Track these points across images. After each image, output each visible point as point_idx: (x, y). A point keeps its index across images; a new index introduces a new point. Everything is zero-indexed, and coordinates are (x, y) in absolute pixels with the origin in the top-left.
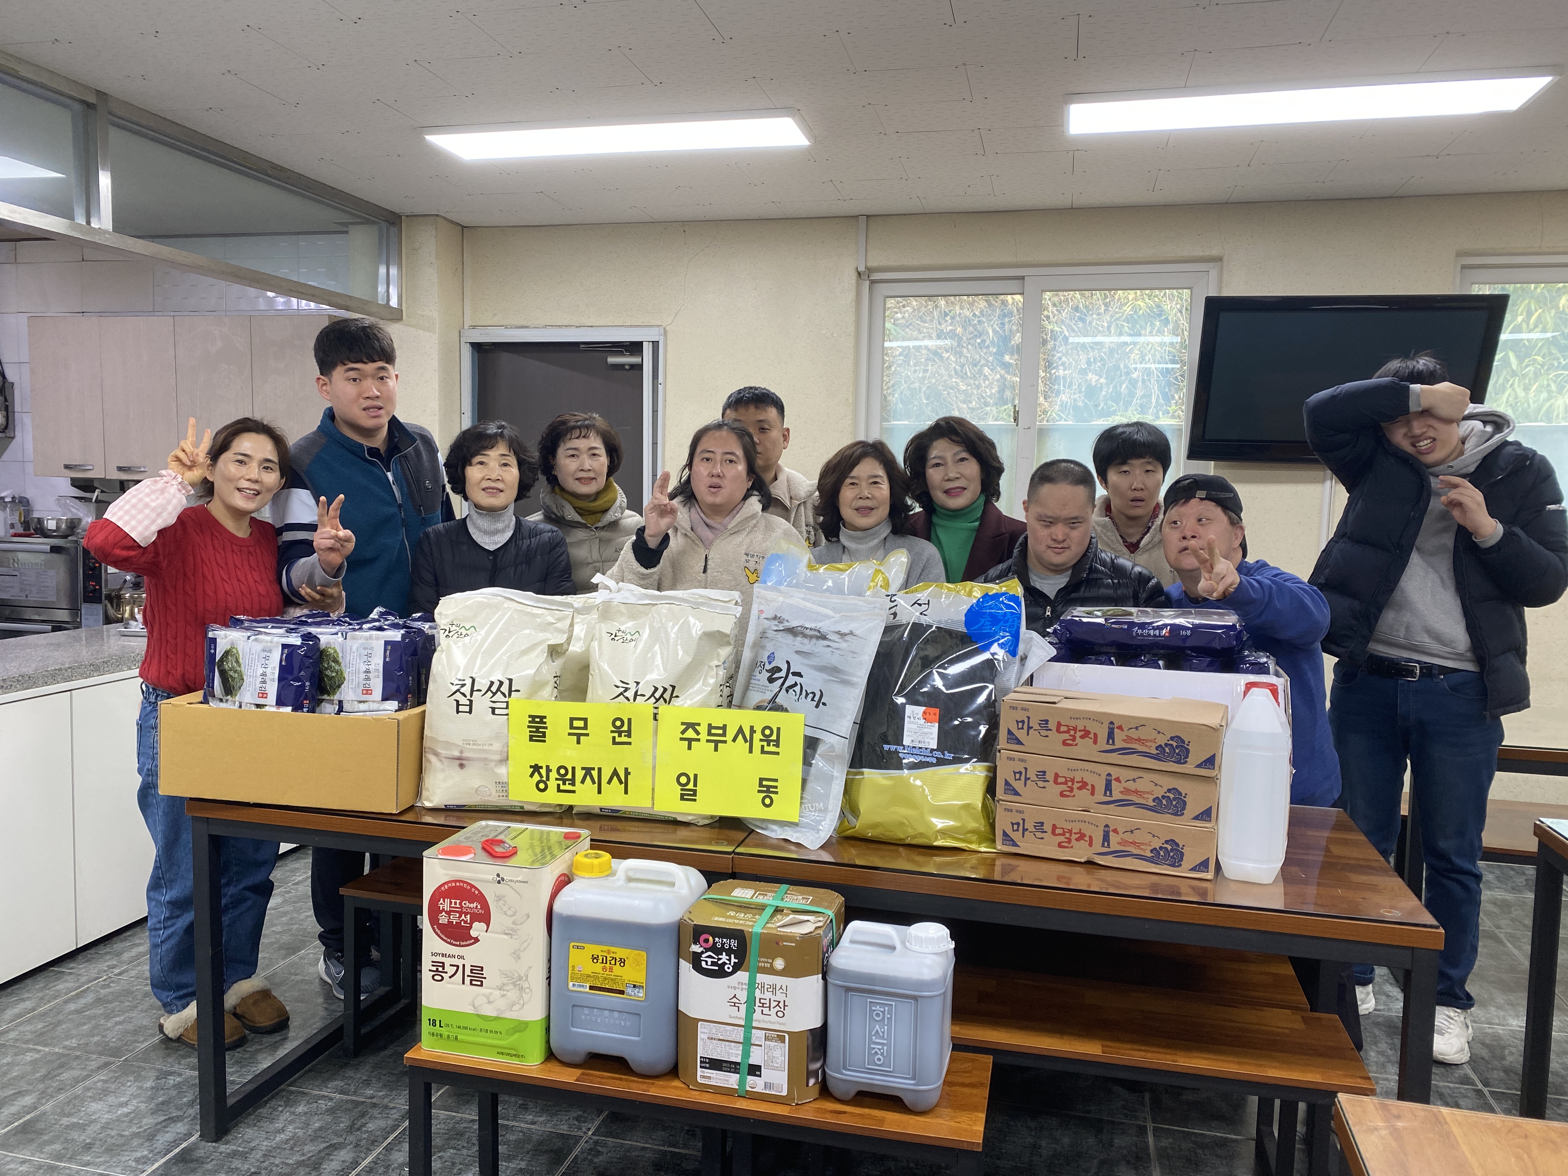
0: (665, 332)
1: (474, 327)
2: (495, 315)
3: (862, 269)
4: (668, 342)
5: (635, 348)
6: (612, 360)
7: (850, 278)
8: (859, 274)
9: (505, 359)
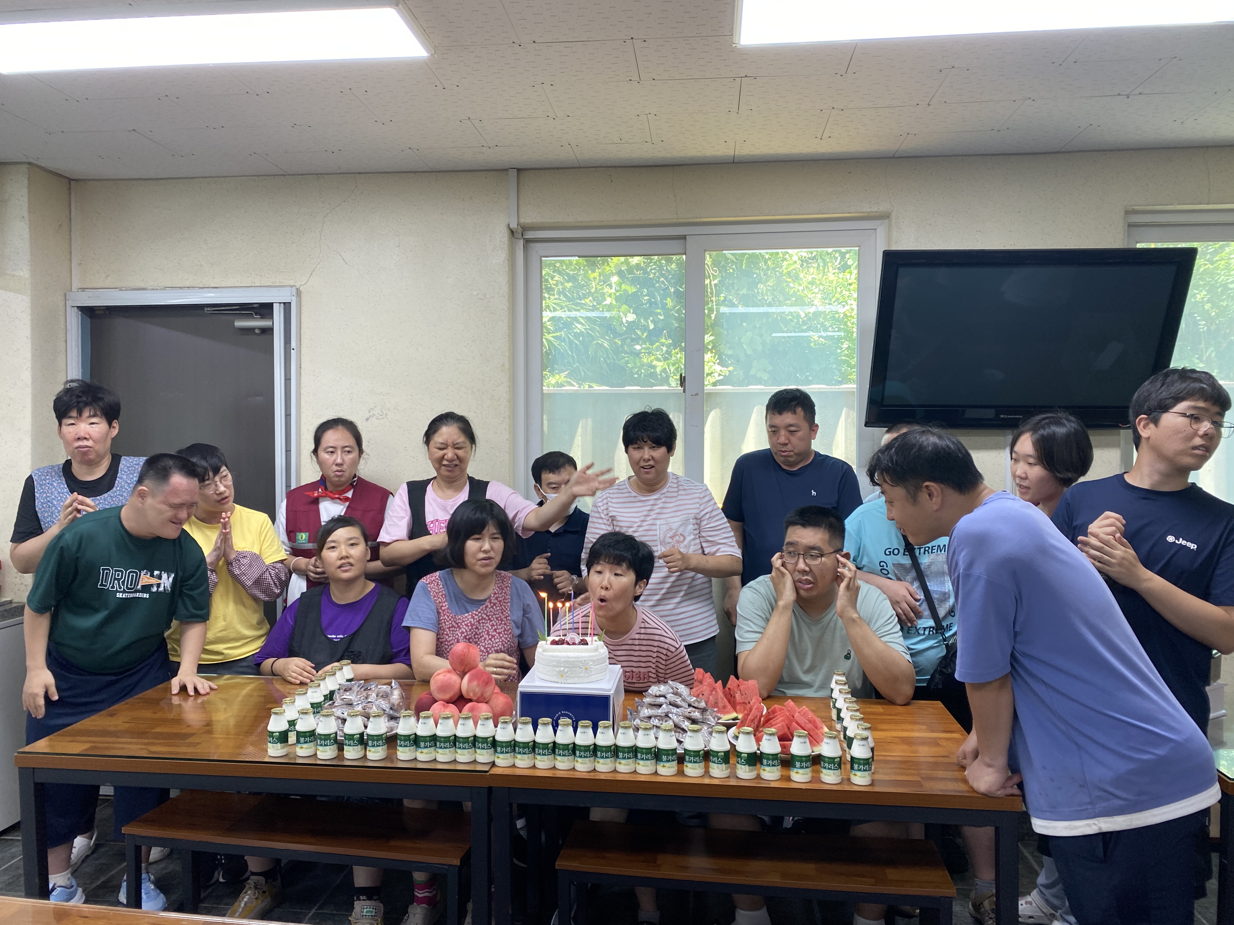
0: (299, 293)
1: (83, 289)
2: (107, 276)
3: (514, 225)
4: (303, 303)
5: (265, 309)
6: (240, 323)
7: (502, 236)
8: (512, 232)
9: (120, 323)
